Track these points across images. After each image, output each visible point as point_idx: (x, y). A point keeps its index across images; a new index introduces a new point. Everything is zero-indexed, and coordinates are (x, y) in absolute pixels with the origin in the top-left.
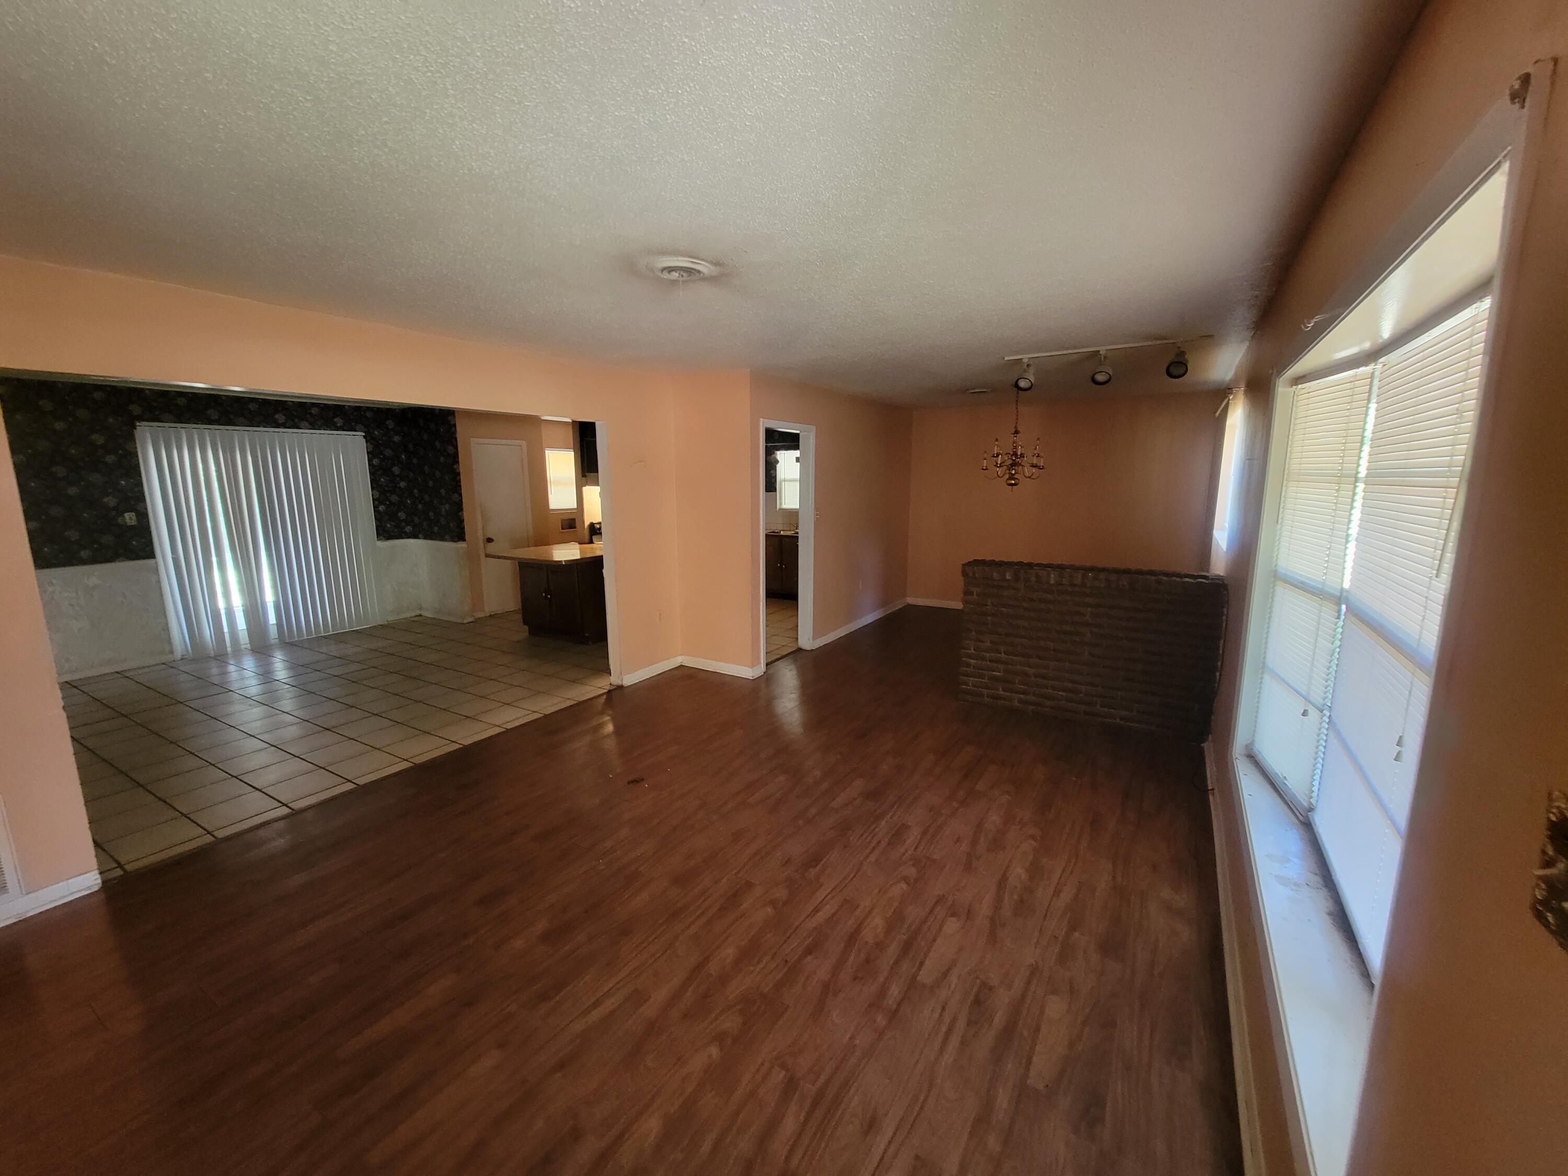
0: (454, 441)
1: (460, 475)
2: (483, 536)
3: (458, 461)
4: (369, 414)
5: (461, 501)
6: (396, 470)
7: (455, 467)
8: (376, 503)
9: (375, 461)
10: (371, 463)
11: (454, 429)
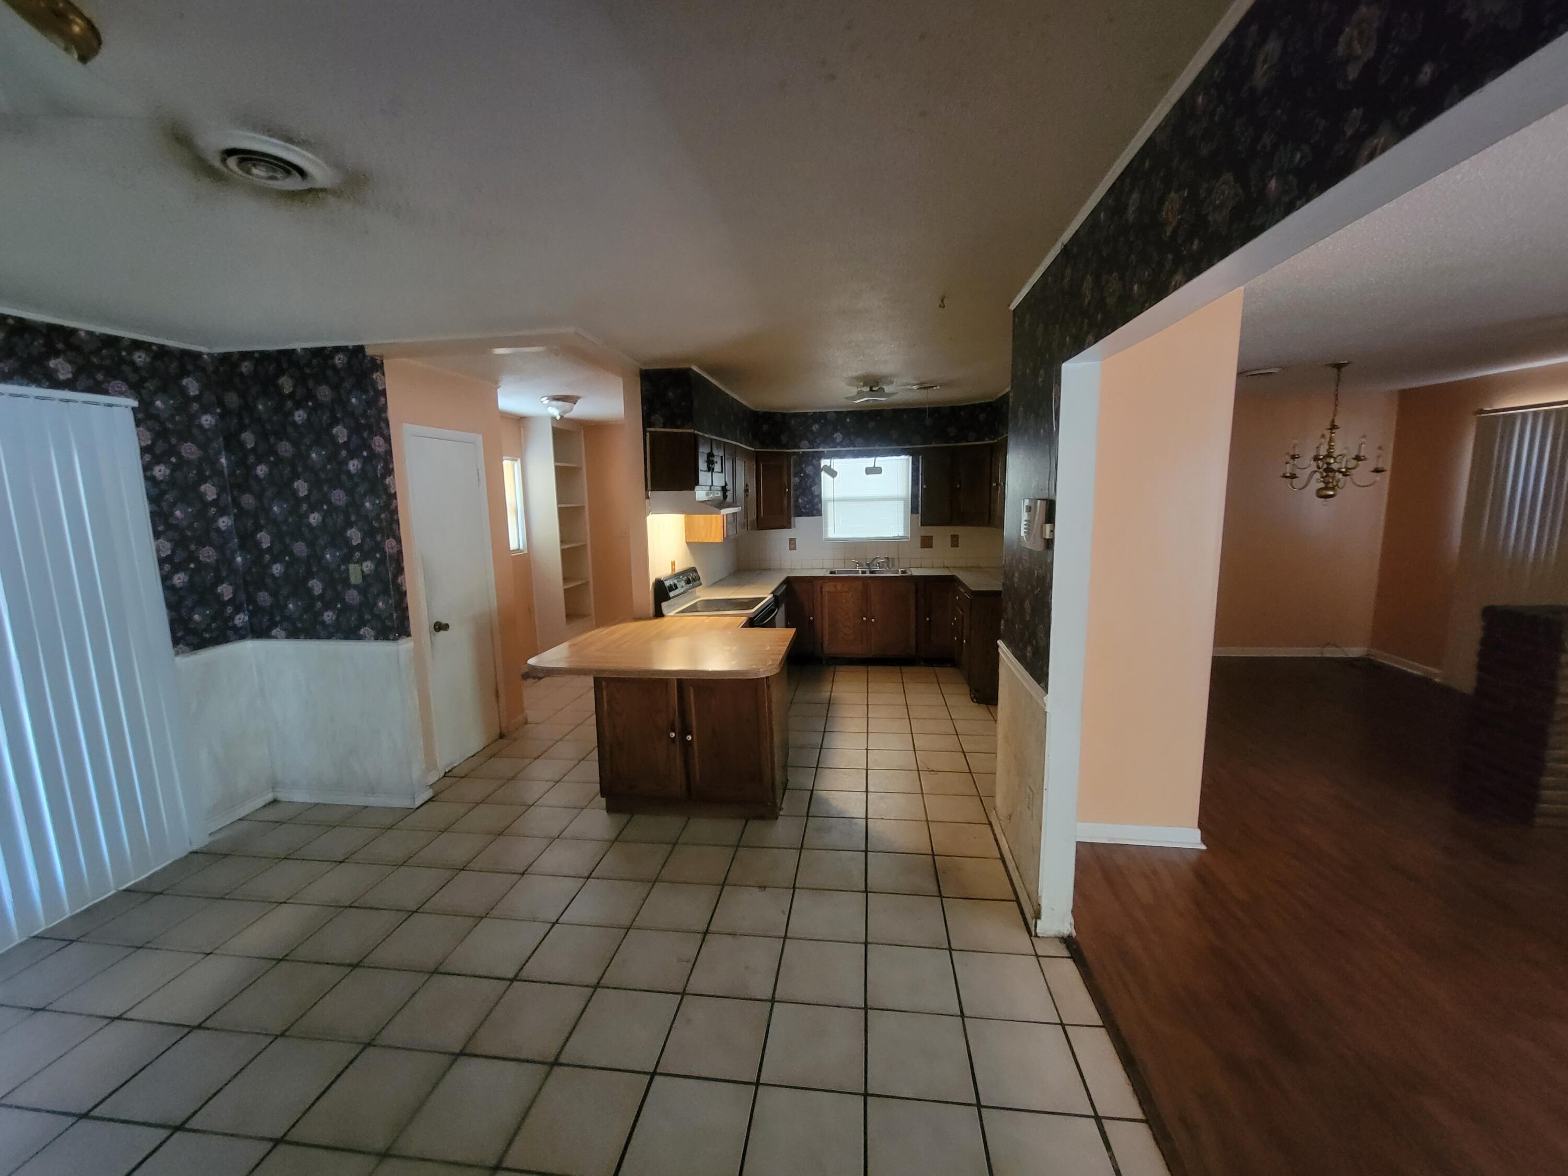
0: (383, 425)
1: (396, 498)
2: (429, 621)
3: (393, 470)
4: (140, 358)
5: (400, 552)
6: (209, 491)
7: (387, 481)
8: (167, 567)
9: (160, 471)
10: (148, 474)
11: (383, 399)
